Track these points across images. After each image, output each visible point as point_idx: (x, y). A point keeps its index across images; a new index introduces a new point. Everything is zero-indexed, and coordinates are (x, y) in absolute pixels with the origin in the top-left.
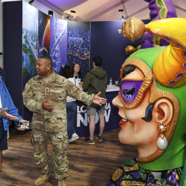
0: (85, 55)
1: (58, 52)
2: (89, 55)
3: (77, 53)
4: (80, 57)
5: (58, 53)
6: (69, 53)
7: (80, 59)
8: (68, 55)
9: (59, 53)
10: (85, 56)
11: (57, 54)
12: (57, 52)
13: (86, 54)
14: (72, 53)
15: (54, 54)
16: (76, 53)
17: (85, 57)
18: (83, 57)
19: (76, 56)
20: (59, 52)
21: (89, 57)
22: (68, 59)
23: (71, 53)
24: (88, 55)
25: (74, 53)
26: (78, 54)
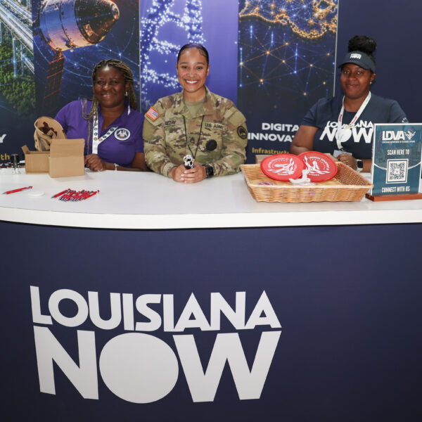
0: (316, 15)
1: (190, 7)
2: (336, 18)
3: (283, 10)
4: (296, 30)
5: (191, 15)
6: (247, 12)
7: (297, 35)
8: (242, 19)
9: (197, 13)
10: (317, 20)
11: (187, 19)
12: (186, 9)
13: (320, 12)
14: (260, 12)
15: (170, 16)
16: (277, 12)
17: (317, 27)
18: (308, 28)
19: (278, 24)
20: (196, 9)
21: (334, 26)
22: (243, 37)
23: (255, 12)
24: (329, 17)
25: (269, 9)
26: (289, 14)
